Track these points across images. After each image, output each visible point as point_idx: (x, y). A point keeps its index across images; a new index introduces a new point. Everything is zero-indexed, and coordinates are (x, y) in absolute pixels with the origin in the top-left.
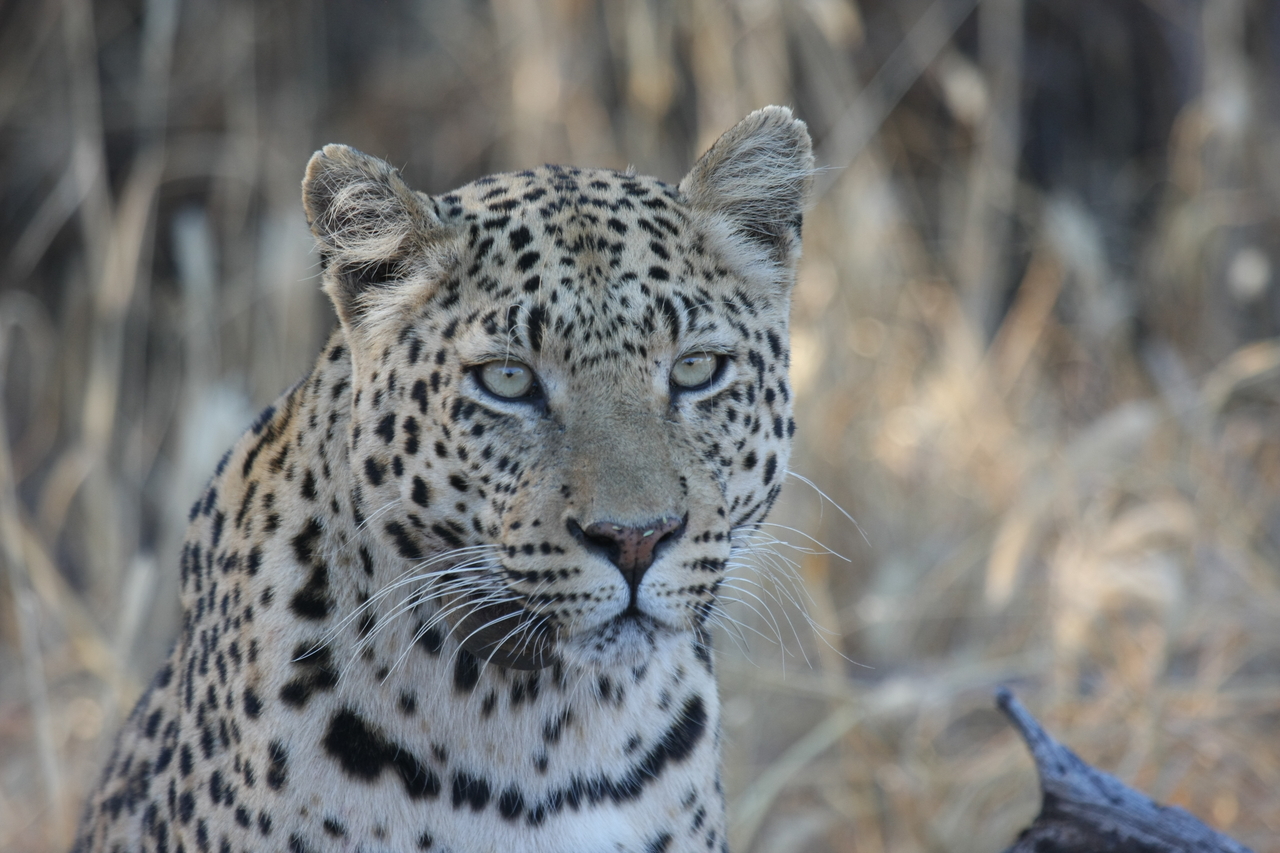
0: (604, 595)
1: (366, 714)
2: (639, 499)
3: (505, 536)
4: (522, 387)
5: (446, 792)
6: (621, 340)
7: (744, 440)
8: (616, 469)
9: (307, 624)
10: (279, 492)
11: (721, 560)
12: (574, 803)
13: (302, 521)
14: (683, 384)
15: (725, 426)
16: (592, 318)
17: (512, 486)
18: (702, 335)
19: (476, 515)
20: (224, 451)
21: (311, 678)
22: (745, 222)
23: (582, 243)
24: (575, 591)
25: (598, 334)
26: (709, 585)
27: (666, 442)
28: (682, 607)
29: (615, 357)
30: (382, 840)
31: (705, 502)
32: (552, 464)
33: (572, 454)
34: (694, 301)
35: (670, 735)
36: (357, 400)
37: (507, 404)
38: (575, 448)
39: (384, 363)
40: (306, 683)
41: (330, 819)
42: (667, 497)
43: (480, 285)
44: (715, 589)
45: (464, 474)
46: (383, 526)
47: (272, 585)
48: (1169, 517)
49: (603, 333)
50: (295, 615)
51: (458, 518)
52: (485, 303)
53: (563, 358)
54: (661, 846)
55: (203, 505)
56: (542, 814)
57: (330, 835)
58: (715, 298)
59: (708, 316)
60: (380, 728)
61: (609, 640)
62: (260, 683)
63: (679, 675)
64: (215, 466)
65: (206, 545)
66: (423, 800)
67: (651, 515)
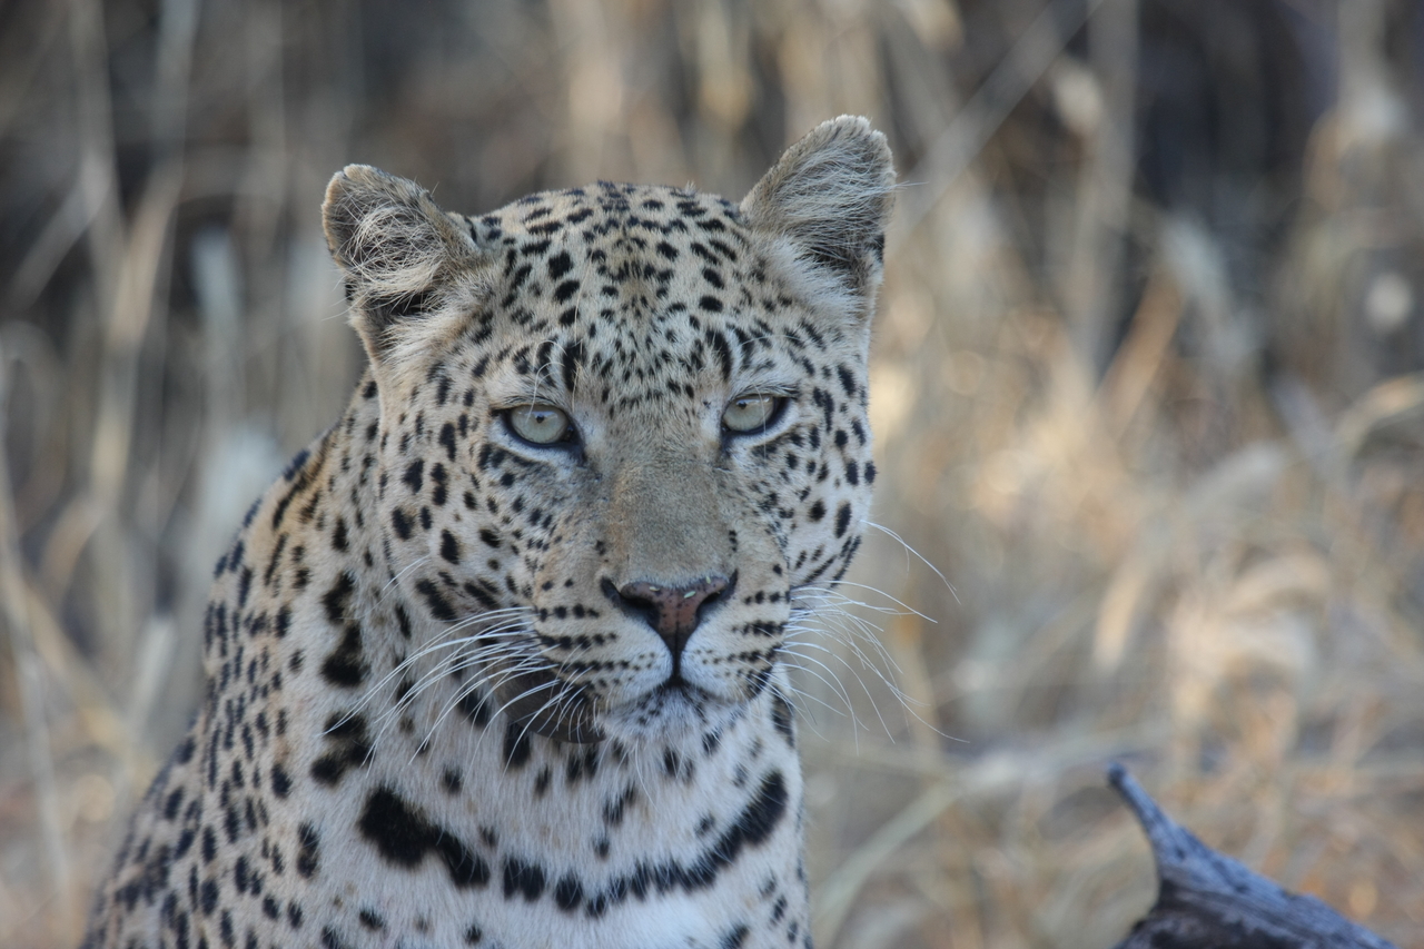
0: (643, 663)
1: (406, 793)
2: (679, 556)
3: (538, 598)
4: (556, 432)
5: (496, 880)
6: (665, 379)
7: (808, 488)
8: (655, 522)
9: (339, 692)
10: (309, 544)
11: (778, 623)
12: (639, 892)
13: (334, 575)
14: (734, 428)
15: (784, 474)
16: (633, 355)
17: (545, 541)
18: (758, 374)
19: (510, 573)
20: (252, 500)
21: (345, 752)
22: (813, 246)
23: (627, 270)
24: (612, 659)
25: (640, 372)
26: (765, 651)
27: (714, 492)
28: (733, 676)
29: (658, 398)
30: (424, 933)
31: (758, 559)
32: (587, 517)
33: (608, 506)
34: (750, 336)
35: (747, 815)
36: (384, 445)
37: (540, 451)
38: (611, 499)
39: (412, 403)
40: (339, 758)
41: (367, 910)
42: (712, 553)
43: (514, 317)
44: (771, 655)
45: (495, 528)
46: (413, 584)
47: (302, 648)
49: (645, 371)
50: (327, 682)
51: (490, 576)
52: (517, 338)
53: (600, 399)
54: (737, 939)
55: (230, 560)
56: (603, 905)
57: (366, 928)
58: (775, 330)
59: (765, 352)
60: (421, 808)
61: (652, 713)
62: (290, 756)
63: (756, 749)
64: (241, 517)
65: (232, 605)
66: (470, 891)
67: (693, 574)
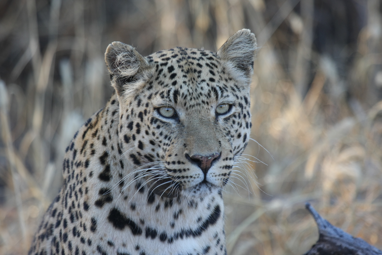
0: (196, 176)
1: (121, 210)
2: (207, 148)
3: (167, 159)
4: (171, 114)
5: (144, 233)
6: (201, 100)
7: (238, 129)
8: (200, 139)
9: (104, 182)
10: (95, 143)
11: (231, 166)
12: (182, 237)
13: (103, 152)
14: (219, 113)
15: (232, 126)
16: (192, 93)
17: (169, 144)
18: (225, 98)
19: (158, 152)
20: (76, 131)
21: (105, 199)
22: (237, 64)
23: (189, 70)
24: (188, 175)
25: (194, 98)
26: (228, 173)
27: (215, 131)
28: (220, 180)
29: (199, 105)
30: (125, 247)
31: (226, 148)
32: (181, 137)
33: (187, 134)
34: (223, 88)
35: (210, 217)
36: (122, 117)
37: (167, 119)
38: (188, 132)
39: (130, 106)
40: (103, 200)
41: (109, 241)
42: (215, 147)
43: (159, 83)
44: (229, 174)
45: (154, 140)
46: (129, 155)
47: (93, 171)
48: (357, 151)
49: (196, 98)
50: (100, 180)
51: (152, 153)
52: (161, 89)
53: (184, 105)
54: (207, 250)
55: (70, 147)
56: (172, 240)
57: (109, 246)
58: (228, 87)
59: (227, 93)
60: (125, 214)
61: (198, 190)
62: (89, 200)
63: (213, 199)
64: (73, 136)
65: (71, 159)
66: (137, 236)
67: (211, 153)
